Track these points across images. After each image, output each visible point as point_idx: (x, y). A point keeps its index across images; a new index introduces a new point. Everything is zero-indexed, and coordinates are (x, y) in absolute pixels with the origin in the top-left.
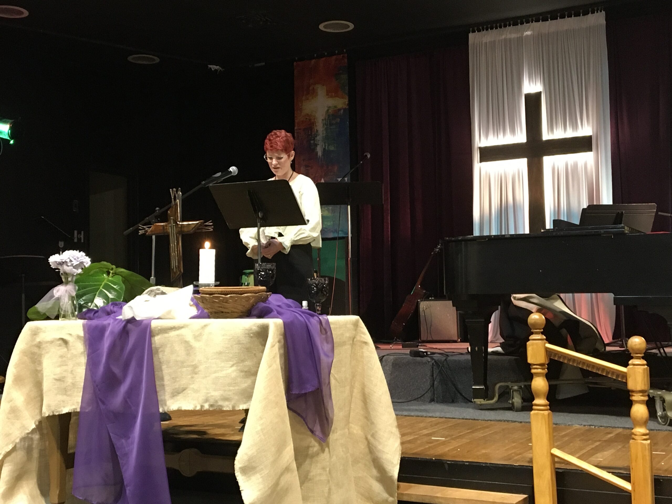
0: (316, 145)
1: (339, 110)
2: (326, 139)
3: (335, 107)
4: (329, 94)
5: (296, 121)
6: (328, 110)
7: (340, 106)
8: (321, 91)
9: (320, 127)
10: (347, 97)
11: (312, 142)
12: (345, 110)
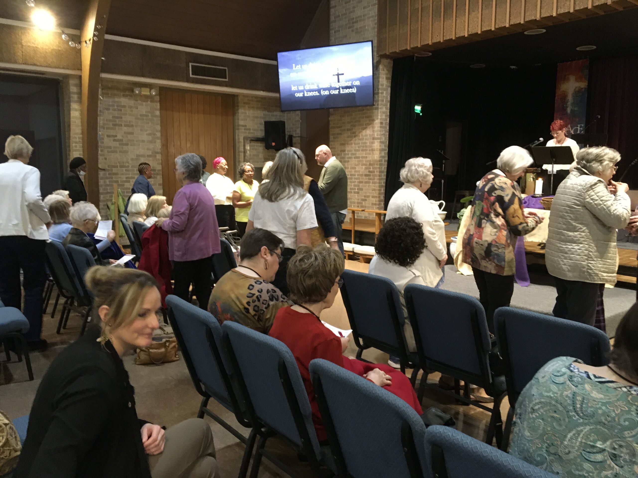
0: (567, 107)
1: (582, 88)
2: (573, 104)
3: (580, 87)
4: (577, 80)
5: (557, 94)
6: (575, 89)
7: (583, 87)
8: (572, 78)
9: (570, 98)
10: (587, 82)
11: (565, 106)
12: (585, 88)
